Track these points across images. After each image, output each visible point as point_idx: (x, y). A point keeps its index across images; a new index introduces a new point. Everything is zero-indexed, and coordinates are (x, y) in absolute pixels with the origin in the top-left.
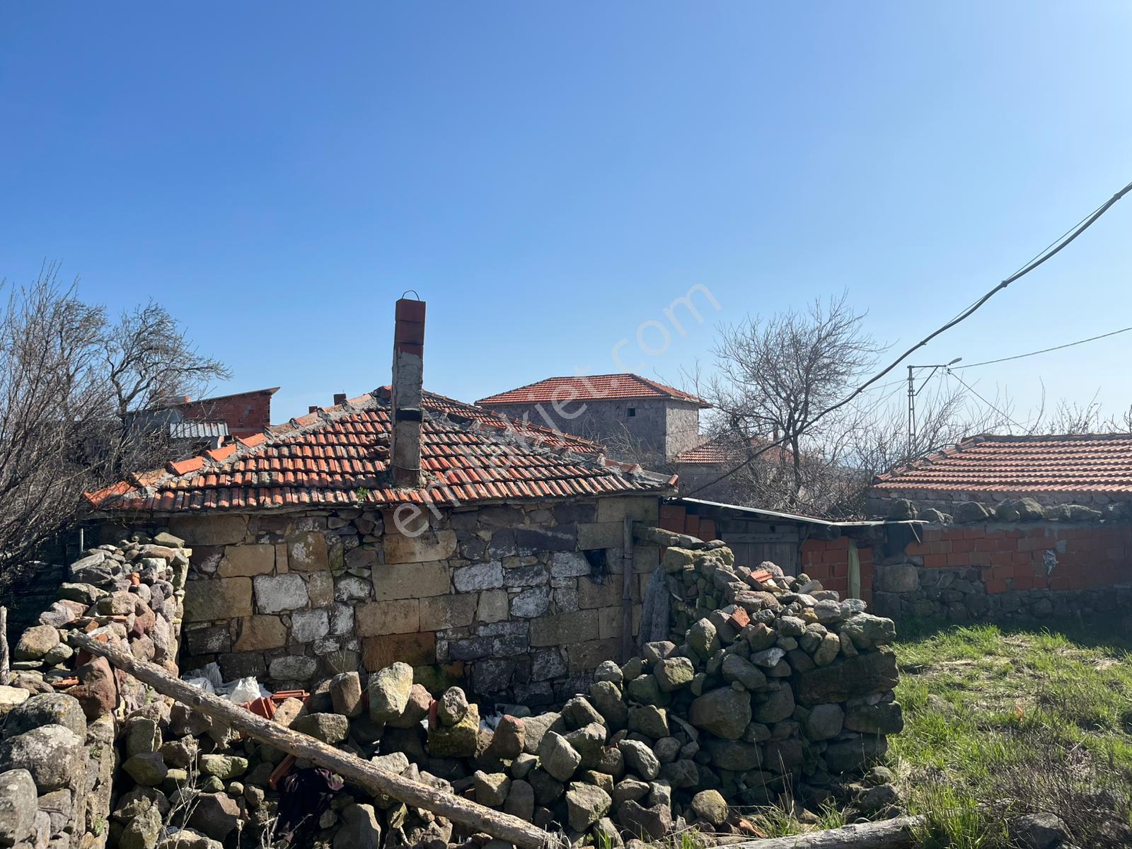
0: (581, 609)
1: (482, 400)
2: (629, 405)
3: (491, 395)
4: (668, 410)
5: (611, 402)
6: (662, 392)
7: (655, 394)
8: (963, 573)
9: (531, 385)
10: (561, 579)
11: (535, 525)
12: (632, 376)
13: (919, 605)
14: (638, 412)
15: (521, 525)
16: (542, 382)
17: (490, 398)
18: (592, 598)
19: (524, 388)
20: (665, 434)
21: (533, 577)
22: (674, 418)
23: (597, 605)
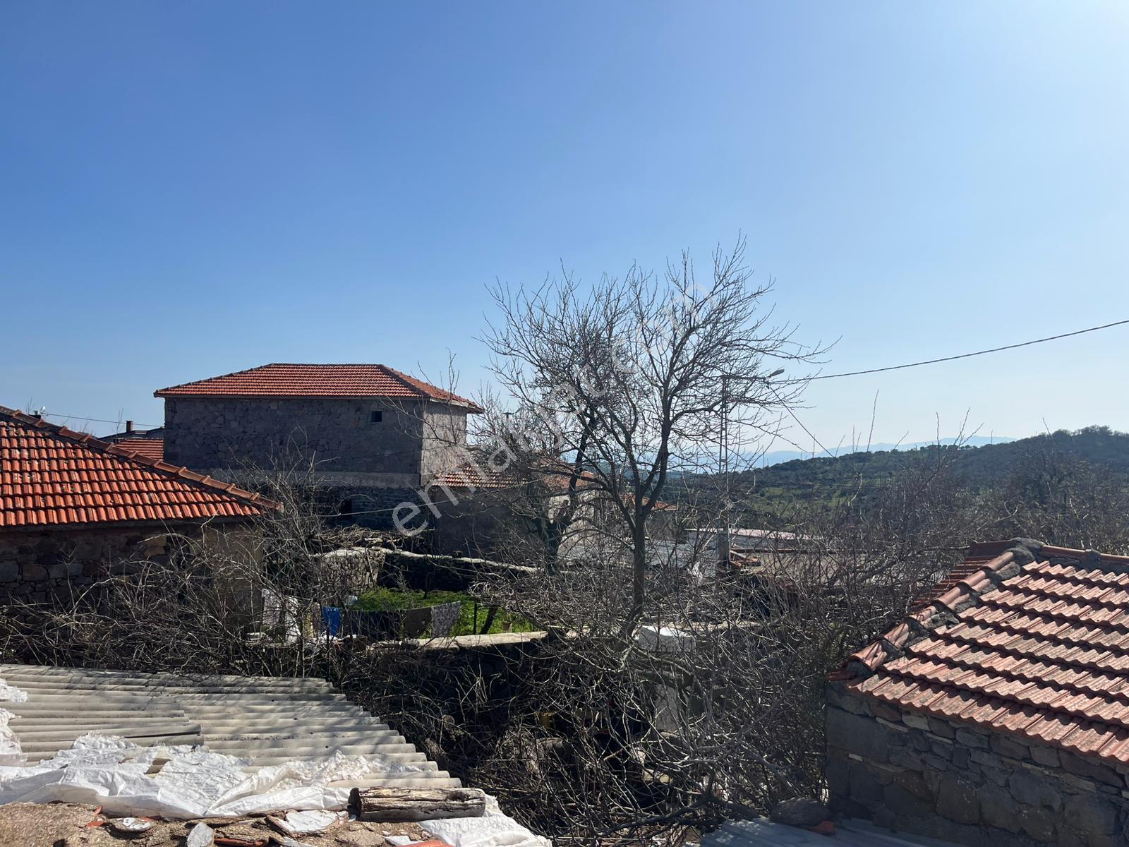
1: (167, 389)
2: (374, 407)
3: (181, 384)
4: (425, 416)
5: (349, 401)
6: (419, 392)
7: (409, 394)
9: (241, 373)
12: (381, 368)
14: (385, 416)
16: (258, 369)
17: (178, 387)
19: (231, 375)
20: (420, 447)
22: (434, 425)
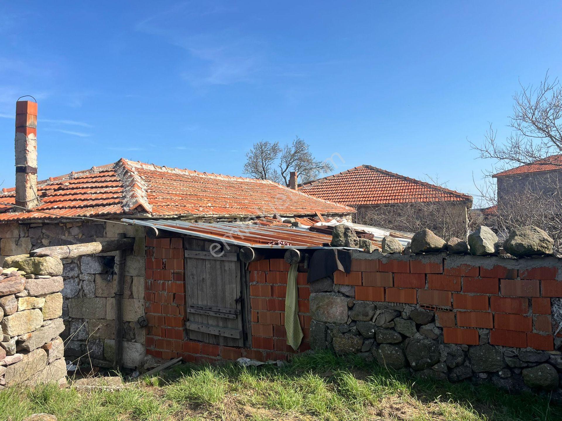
0: (96, 297)
8: (407, 311)
10: (86, 274)
11: (71, 237)
13: (339, 340)
15: (64, 237)
18: (103, 290)
21: (69, 271)
23: (105, 295)
